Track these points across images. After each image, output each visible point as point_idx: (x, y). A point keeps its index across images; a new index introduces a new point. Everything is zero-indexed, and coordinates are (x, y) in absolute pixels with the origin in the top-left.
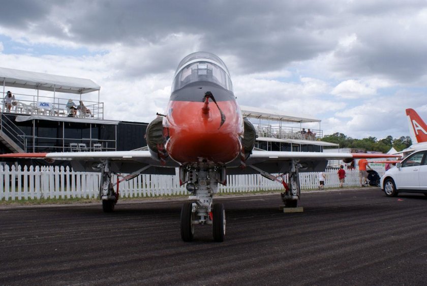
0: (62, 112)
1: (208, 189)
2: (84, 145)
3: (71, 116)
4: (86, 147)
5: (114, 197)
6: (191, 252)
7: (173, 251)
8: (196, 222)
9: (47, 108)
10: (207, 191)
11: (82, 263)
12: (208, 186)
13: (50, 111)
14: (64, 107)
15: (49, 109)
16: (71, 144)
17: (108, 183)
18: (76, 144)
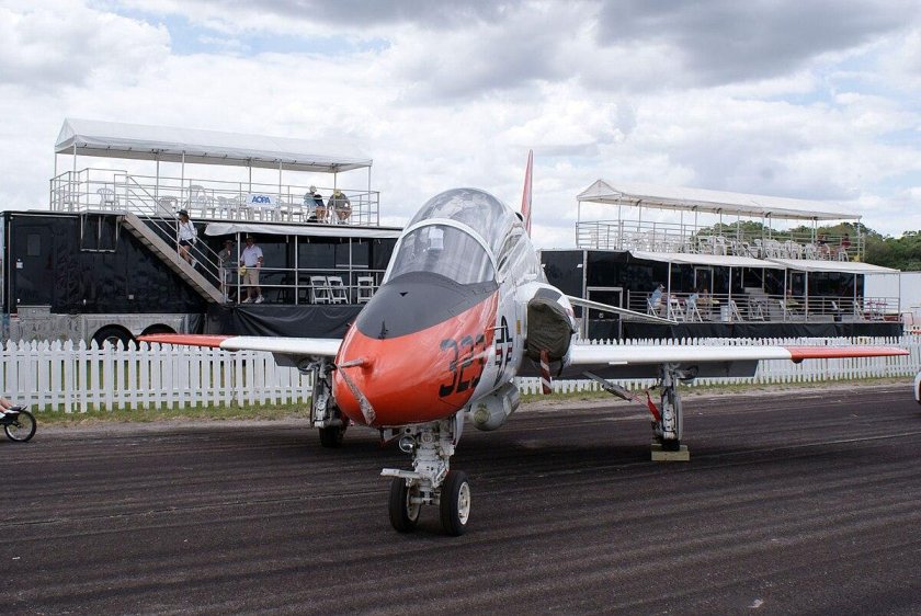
0: (297, 210)
1: (436, 448)
2: (339, 279)
3: (313, 221)
4: (342, 284)
5: (338, 422)
6: (390, 557)
7: (361, 553)
8: (418, 500)
9: (265, 205)
10: (434, 452)
11: (207, 572)
12: (437, 443)
13: (272, 212)
14: (302, 201)
15: (272, 208)
16: (313, 278)
17: (326, 398)
18: (322, 278)
